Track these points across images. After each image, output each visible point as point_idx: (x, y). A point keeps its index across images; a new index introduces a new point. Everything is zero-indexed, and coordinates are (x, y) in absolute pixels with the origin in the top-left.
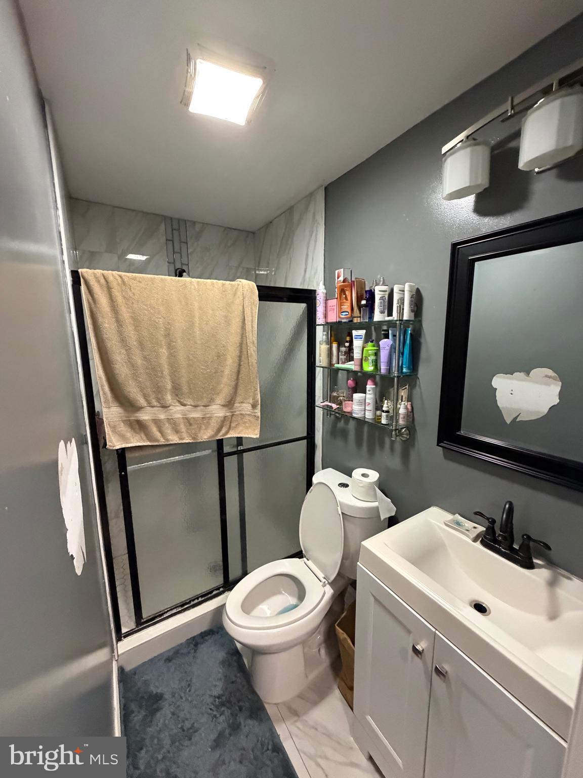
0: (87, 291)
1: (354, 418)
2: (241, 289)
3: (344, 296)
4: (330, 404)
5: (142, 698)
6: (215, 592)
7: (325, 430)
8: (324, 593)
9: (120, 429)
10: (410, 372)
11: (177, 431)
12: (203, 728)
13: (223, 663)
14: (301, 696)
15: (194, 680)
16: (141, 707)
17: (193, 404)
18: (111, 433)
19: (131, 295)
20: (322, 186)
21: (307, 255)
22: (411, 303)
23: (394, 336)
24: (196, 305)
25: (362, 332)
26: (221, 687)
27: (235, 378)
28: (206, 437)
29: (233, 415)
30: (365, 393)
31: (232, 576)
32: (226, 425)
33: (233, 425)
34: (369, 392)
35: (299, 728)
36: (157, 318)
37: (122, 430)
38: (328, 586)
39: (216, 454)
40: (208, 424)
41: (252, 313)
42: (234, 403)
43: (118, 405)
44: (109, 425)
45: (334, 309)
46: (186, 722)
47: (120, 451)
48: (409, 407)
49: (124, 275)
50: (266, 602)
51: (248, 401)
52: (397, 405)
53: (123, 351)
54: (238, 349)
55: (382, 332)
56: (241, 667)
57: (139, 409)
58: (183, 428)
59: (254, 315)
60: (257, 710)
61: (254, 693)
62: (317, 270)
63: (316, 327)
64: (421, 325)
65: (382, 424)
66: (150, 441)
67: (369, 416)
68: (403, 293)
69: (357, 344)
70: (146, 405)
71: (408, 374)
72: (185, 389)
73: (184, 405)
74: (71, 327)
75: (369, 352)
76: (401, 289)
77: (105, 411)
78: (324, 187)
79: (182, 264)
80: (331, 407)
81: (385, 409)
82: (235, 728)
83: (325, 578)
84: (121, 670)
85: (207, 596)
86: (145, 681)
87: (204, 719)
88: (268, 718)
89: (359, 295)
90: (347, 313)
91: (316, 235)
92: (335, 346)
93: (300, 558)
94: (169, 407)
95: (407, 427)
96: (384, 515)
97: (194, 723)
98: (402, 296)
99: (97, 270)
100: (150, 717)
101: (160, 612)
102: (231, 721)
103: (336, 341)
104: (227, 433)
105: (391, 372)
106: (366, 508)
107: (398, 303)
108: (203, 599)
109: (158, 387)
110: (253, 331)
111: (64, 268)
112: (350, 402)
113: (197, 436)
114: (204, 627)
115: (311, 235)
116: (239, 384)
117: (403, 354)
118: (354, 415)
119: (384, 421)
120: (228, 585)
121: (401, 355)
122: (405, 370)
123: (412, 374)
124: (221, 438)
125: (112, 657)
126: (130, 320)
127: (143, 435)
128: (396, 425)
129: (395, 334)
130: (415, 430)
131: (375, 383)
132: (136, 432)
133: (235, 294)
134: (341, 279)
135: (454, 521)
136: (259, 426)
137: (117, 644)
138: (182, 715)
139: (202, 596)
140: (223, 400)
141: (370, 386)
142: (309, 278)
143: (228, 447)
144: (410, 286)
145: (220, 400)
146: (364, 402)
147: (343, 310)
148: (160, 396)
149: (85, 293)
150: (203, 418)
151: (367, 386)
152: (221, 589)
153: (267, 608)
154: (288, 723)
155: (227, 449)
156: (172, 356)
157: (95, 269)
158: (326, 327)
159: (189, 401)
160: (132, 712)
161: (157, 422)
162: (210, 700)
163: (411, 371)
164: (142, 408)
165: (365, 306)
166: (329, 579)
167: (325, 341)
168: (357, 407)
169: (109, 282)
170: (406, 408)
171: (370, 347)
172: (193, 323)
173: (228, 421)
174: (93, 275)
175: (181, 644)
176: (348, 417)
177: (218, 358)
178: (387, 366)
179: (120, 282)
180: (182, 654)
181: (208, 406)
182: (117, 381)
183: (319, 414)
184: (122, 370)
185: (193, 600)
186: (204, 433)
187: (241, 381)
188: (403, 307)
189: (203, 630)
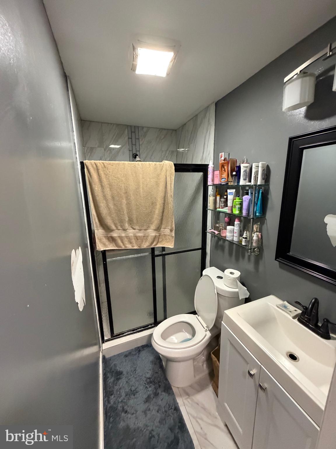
0: (87, 172)
1: (227, 240)
2: (165, 166)
3: (224, 169)
4: (214, 231)
5: (113, 372)
6: (150, 326)
7: (212, 245)
8: (206, 335)
9: (103, 241)
10: (261, 216)
11: (131, 243)
12: (140, 392)
13: (152, 362)
14: (191, 386)
15: (137, 369)
16: (112, 376)
17: (139, 229)
18: (99, 243)
19: (108, 172)
20: (214, 102)
21: (204, 144)
22: (263, 174)
23: (252, 193)
24: (141, 176)
25: (233, 191)
26: (150, 373)
27: (161, 215)
28: (145, 246)
29: (160, 235)
30: (234, 226)
31: (158, 320)
32: (156, 240)
33: (160, 240)
34: (236, 226)
35: (189, 402)
36: (121, 184)
37: (104, 241)
38: (208, 331)
39: (151, 255)
40: (147, 239)
41: (171, 179)
42: (160, 229)
43: (102, 228)
44: (98, 238)
45: (217, 177)
46: (133, 387)
47: (103, 252)
48: (260, 236)
49: (105, 163)
50: (174, 335)
51: (168, 228)
52: (252, 234)
53: (104, 202)
54: (163, 199)
55: (245, 191)
56: (161, 366)
57: (112, 231)
58: (133, 241)
59: (172, 180)
60: (168, 389)
61: (166, 379)
62: (210, 152)
63: (208, 187)
64: (269, 187)
65: (243, 245)
66: (118, 247)
67: (236, 239)
68: (258, 168)
69: (230, 197)
70: (115, 229)
71: (260, 216)
72: (135, 221)
73: (134, 229)
74: (80, 190)
75: (237, 202)
76: (257, 166)
77: (96, 231)
78: (215, 103)
79: (136, 151)
80: (215, 233)
81: (244, 236)
82: (156, 395)
83: (207, 327)
84: (104, 357)
85: (146, 328)
86: (115, 364)
87: (141, 387)
88: (173, 394)
89: (232, 168)
90: (225, 179)
91: (210, 132)
92: (218, 197)
93: (194, 314)
94: (127, 230)
95: (258, 248)
96: (242, 297)
97: (136, 389)
98: (257, 170)
99: (92, 161)
100: (116, 381)
101: (122, 332)
102: (154, 391)
103: (219, 195)
104: (156, 244)
105: (249, 215)
106: (231, 292)
107: (255, 174)
108: (144, 329)
109: (121, 220)
110: (171, 189)
111: (77, 161)
112: (225, 230)
113: (141, 245)
114: (144, 343)
115: (207, 132)
116: (164, 218)
117: (257, 204)
118: (227, 239)
119: (243, 244)
120: (156, 323)
121: (255, 205)
122: (257, 214)
123: (262, 216)
124: (153, 247)
125: (100, 350)
126: (108, 185)
127: (114, 244)
128: (251, 246)
129: (252, 192)
130: (263, 250)
131: (240, 220)
132: (111, 242)
133: (162, 169)
134: (223, 158)
135: (283, 305)
136: (174, 242)
137: (102, 344)
138: (131, 383)
139: (143, 327)
140: (155, 227)
141: (237, 222)
142: (205, 157)
143: (157, 252)
144: (263, 164)
145: (153, 227)
146: (233, 231)
147: (223, 177)
148: (122, 224)
149: (87, 173)
150: (144, 236)
151: (235, 222)
152: (153, 325)
153: (175, 338)
154: (184, 398)
155: (157, 253)
156: (128, 204)
157: (91, 160)
158: (214, 186)
159: (137, 227)
160: (108, 377)
161: (121, 238)
162: (145, 379)
163: (262, 214)
164: (114, 230)
165: (235, 175)
166: (209, 328)
167: (213, 195)
168: (229, 234)
169: (98, 166)
170: (258, 236)
171: (237, 200)
172: (139, 186)
173: (157, 238)
174: (90, 163)
175: (132, 349)
176: (224, 239)
177: (152, 205)
178: (247, 211)
179: (103, 166)
180: (132, 354)
181: (147, 230)
182: (101, 217)
183: (209, 236)
184: (104, 211)
185: (139, 329)
186: (145, 244)
187: (164, 217)
188: (258, 176)
189: (143, 344)
